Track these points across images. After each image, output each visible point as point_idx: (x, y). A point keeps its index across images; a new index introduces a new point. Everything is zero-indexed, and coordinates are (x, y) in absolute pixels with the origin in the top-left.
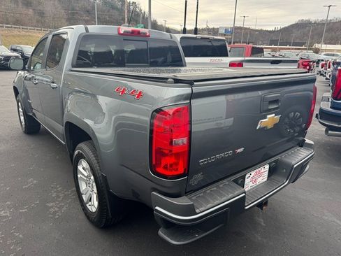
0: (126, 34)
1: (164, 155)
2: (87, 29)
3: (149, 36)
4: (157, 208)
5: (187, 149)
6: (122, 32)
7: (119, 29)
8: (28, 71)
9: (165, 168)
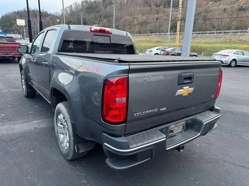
0: (95, 31)
1: (111, 109)
2: (69, 27)
3: (111, 33)
4: (105, 144)
5: (125, 105)
6: (93, 30)
7: (91, 28)
8: (30, 54)
9: (111, 117)
